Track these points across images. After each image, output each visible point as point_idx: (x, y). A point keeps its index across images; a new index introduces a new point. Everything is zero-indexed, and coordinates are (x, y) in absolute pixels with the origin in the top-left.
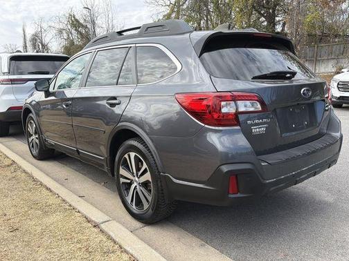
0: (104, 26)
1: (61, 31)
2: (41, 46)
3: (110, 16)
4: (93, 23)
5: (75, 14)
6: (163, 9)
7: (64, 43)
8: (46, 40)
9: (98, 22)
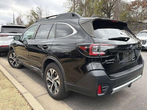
0: (45, 15)
1: (28, 16)
2: (20, 22)
3: (47, 11)
4: (41, 13)
5: (34, 10)
6: (68, 9)
7: (29, 21)
8: (22, 20)
9: (43, 13)
